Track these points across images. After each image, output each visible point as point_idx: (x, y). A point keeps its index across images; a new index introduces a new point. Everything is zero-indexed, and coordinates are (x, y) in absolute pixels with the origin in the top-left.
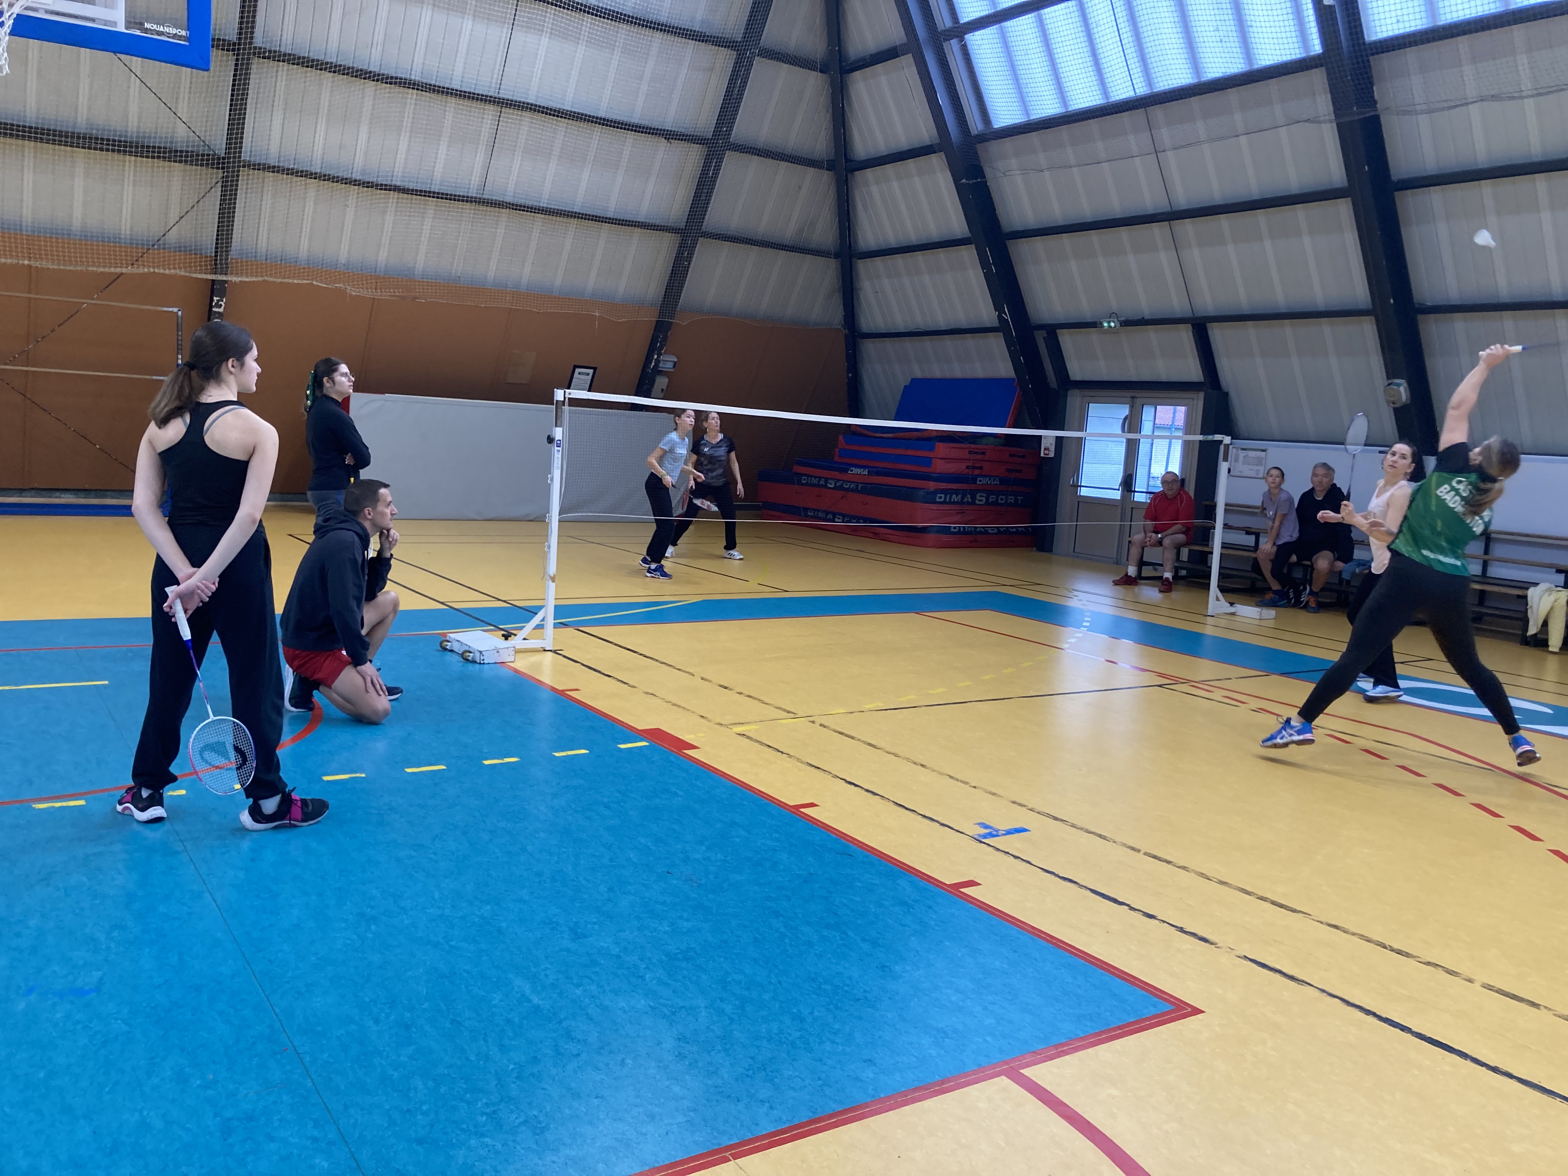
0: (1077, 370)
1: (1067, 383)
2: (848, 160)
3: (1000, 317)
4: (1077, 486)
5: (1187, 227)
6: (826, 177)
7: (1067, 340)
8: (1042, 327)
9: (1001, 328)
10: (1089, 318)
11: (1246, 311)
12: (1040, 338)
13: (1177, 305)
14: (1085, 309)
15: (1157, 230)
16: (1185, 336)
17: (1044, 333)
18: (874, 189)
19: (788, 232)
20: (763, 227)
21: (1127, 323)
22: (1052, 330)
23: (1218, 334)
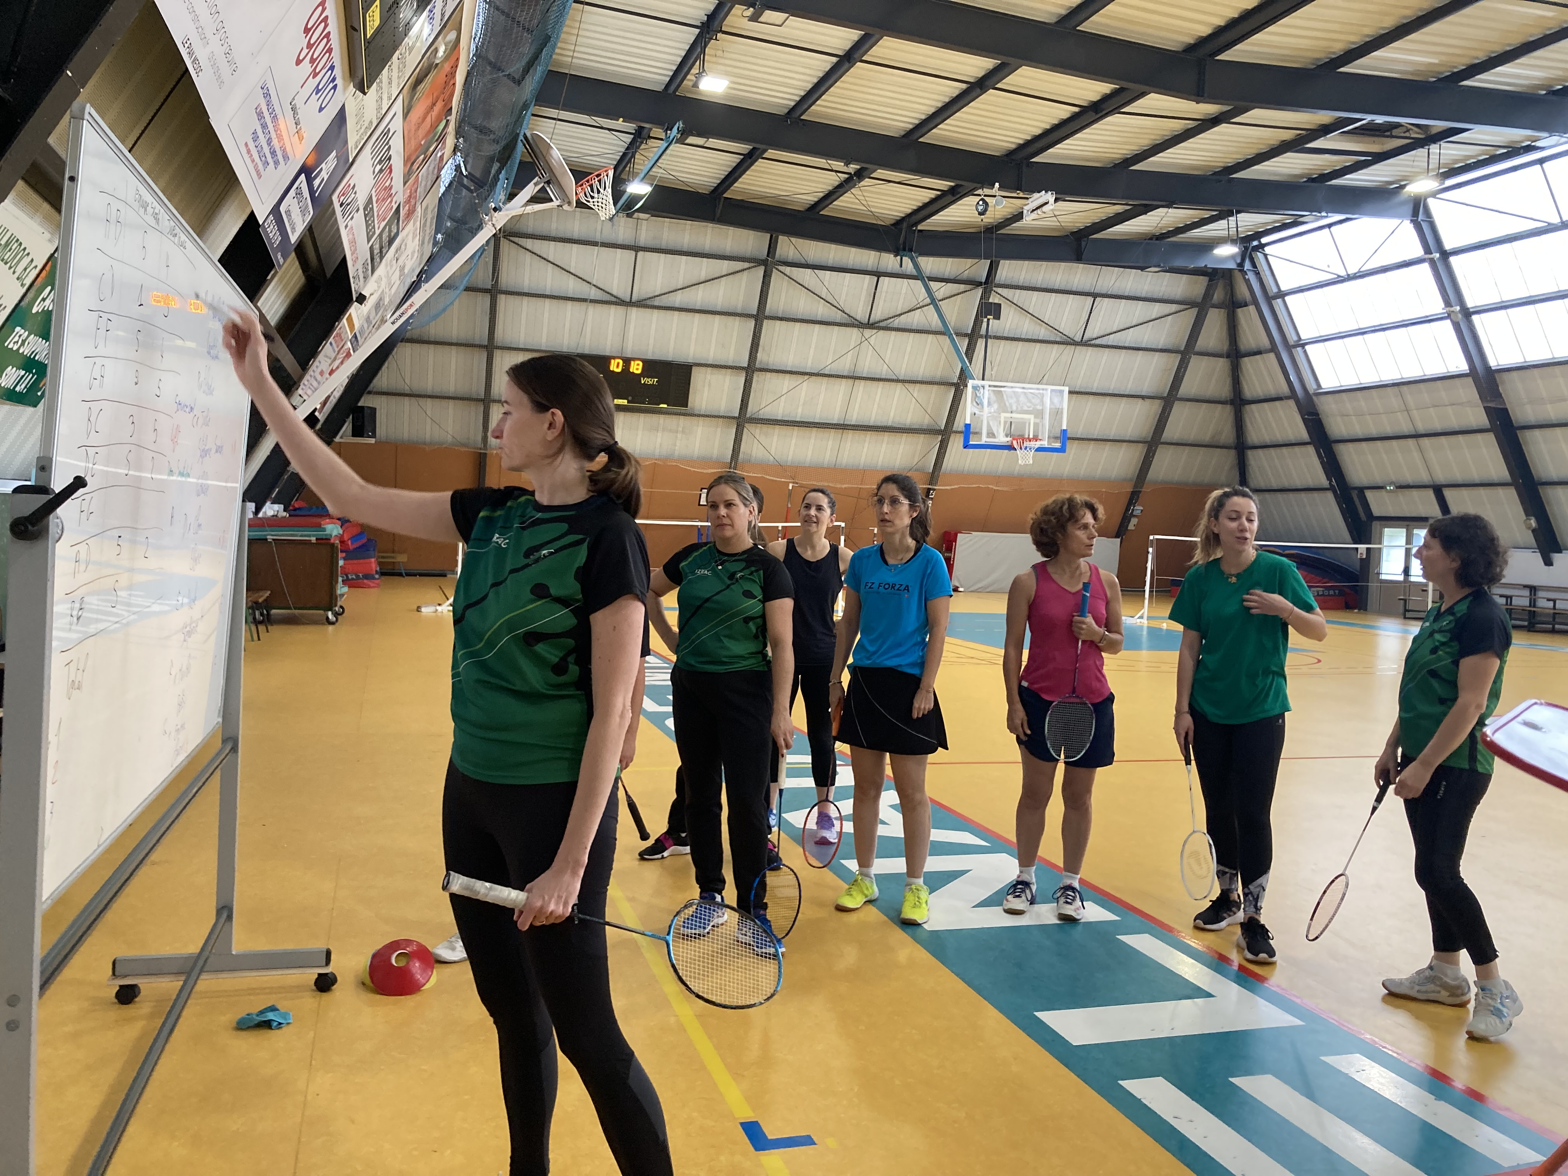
0: (1376, 511)
1: (1371, 517)
2: (1242, 400)
3: (1330, 484)
4: (1379, 574)
5: (1425, 441)
6: (1228, 408)
7: (1369, 494)
8: (1355, 488)
9: (1331, 488)
10: (1381, 485)
11: (1460, 482)
12: (1354, 495)
13: (1425, 478)
14: (1378, 480)
15: (1411, 442)
16: (1430, 494)
17: (1356, 492)
18: (1257, 415)
19: (1207, 438)
20: (1192, 437)
21: (1401, 487)
22: (1361, 490)
23: (1448, 493)
